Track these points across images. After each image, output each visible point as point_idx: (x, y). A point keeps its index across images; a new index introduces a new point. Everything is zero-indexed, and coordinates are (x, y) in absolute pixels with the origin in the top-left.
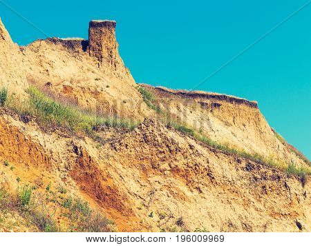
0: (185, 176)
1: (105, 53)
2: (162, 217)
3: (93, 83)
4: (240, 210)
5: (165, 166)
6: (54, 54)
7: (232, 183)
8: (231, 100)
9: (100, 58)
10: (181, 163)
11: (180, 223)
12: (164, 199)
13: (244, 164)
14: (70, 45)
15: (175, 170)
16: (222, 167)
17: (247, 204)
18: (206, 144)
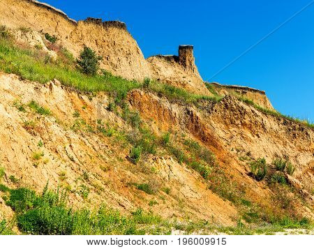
0: (250, 128)
1: (188, 63)
2: (238, 151)
3: (182, 79)
4: (281, 147)
5: (238, 122)
6: (160, 64)
7: (276, 132)
8: (251, 90)
9: (185, 66)
10: (247, 120)
11: (248, 154)
12: (239, 141)
13: (282, 121)
14: (168, 59)
15: (244, 124)
16: (270, 123)
17: (285, 144)
18: (260, 110)
